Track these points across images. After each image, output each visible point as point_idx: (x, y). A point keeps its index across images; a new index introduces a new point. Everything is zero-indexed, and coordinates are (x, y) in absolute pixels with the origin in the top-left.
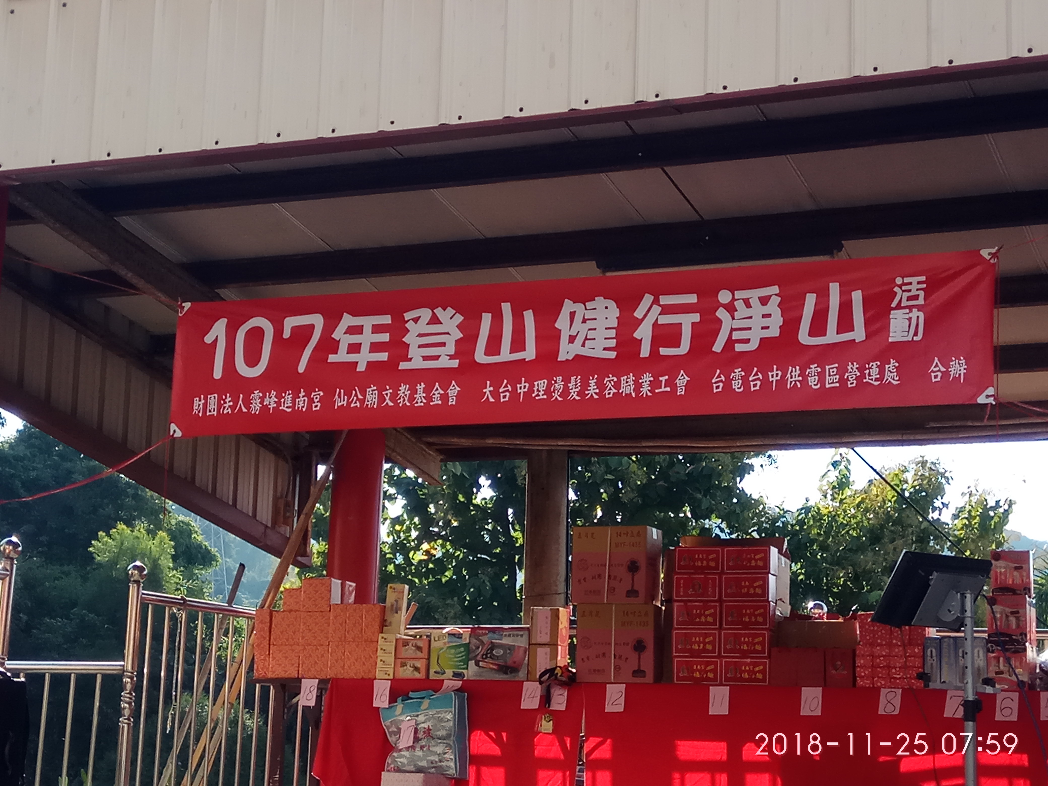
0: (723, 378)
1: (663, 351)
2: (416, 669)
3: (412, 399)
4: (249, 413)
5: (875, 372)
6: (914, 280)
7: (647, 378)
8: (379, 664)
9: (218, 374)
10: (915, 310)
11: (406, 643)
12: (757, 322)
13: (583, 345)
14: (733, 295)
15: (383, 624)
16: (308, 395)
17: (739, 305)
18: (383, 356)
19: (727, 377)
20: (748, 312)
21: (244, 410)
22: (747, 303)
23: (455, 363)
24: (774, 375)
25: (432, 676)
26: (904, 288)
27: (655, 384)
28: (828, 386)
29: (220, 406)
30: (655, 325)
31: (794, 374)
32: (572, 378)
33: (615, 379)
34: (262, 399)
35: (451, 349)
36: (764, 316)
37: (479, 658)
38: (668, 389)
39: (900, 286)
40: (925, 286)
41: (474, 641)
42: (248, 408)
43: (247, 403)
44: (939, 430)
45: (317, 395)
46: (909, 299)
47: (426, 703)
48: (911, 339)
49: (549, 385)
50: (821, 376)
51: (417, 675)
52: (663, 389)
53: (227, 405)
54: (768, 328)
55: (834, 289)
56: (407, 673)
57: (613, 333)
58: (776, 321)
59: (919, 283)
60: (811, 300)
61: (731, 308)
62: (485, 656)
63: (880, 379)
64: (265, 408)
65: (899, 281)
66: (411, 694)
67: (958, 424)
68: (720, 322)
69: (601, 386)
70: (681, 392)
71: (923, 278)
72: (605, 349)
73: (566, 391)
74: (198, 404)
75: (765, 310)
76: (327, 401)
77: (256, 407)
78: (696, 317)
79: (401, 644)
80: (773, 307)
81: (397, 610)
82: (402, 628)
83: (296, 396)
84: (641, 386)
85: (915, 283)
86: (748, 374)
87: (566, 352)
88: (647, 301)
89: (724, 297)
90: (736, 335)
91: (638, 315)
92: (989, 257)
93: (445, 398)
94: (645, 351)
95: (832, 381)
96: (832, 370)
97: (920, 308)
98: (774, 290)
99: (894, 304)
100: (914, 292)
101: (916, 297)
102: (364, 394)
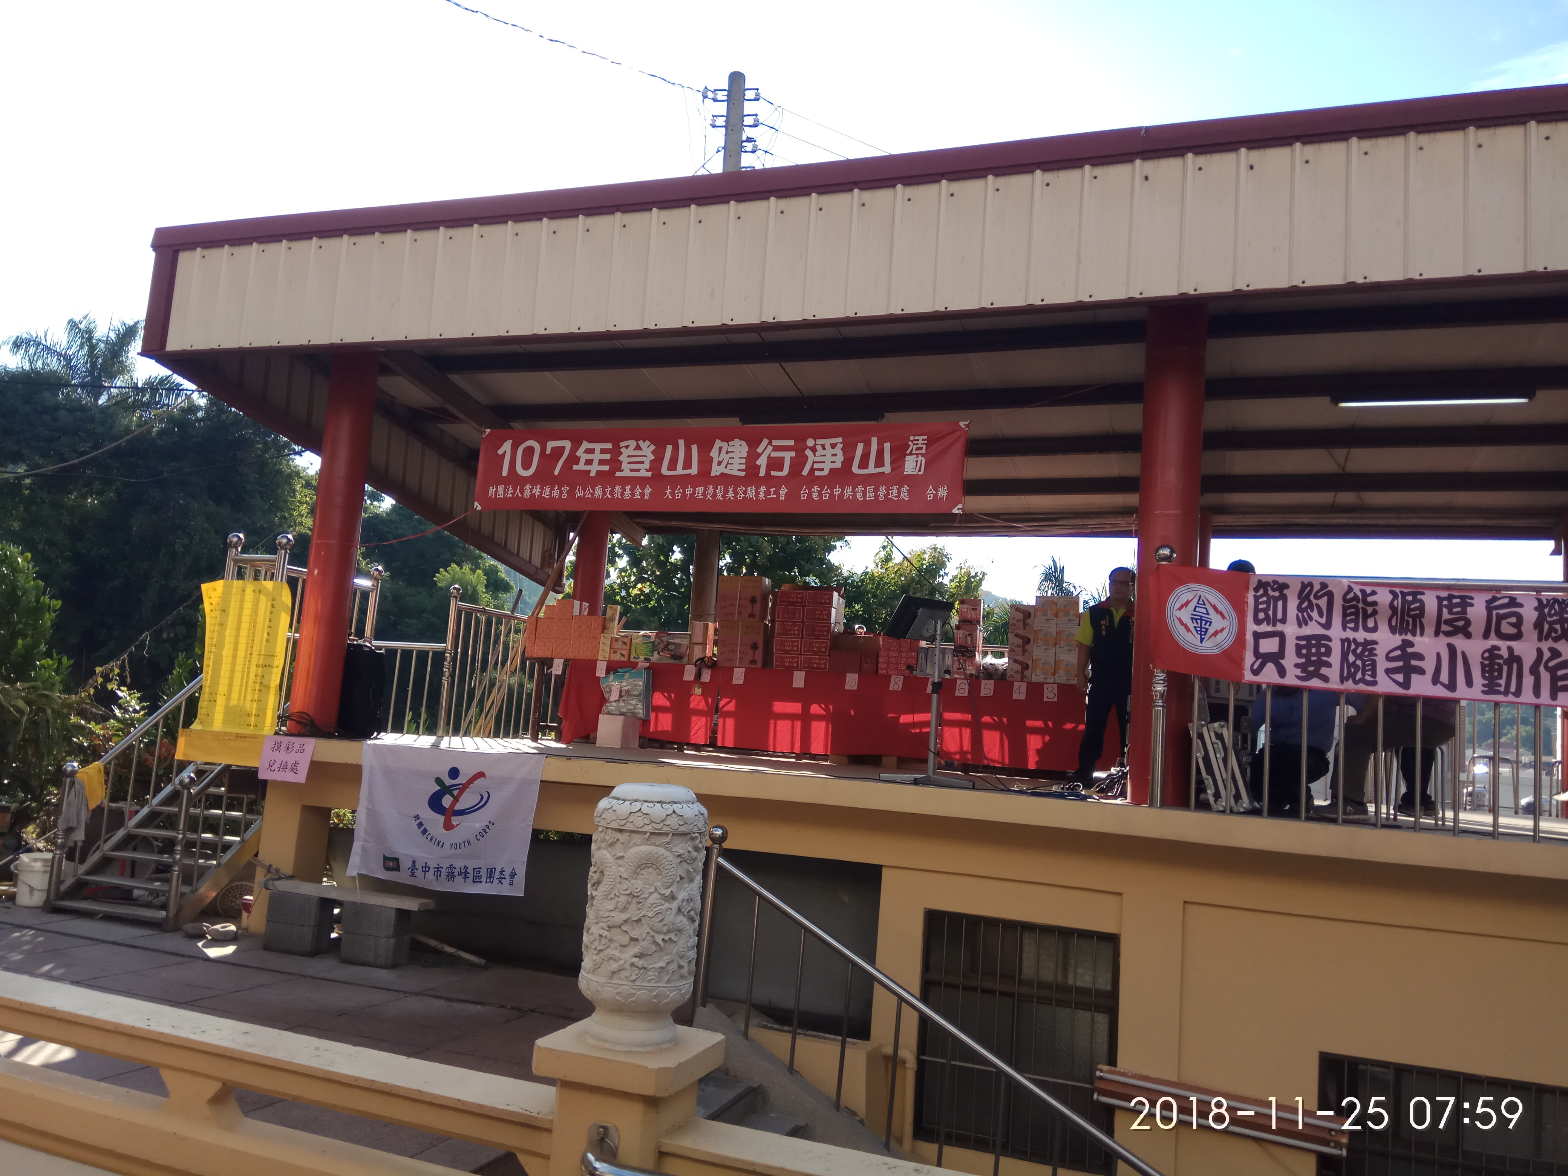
0: (807, 491)
1: (773, 473)
2: (623, 655)
3: (622, 494)
4: (523, 497)
5: (895, 492)
6: (921, 438)
7: (763, 489)
8: (601, 651)
9: (505, 473)
10: (920, 456)
11: (617, 640)
12: (828, 458)
13: (726, 467)
14: (816, 442)
15: (604, 628)
16: (560, 489)
17: (819, 448)
18: (606, 468)
19: (810, 491)
20: (824, 452)
21: (520, 495)
22: (823, 447)
23: (649, 474)
24: (837, 491)
25: (632, 660)
26: (914, 443)
27: (767, 493)
28: (867, 499)
29: (505, 492)
30: (769, 457)
31: (848, 491)
32: (719, 487)
33: (744, 489)
34: (531, 490)
35: (647, 465)
36: (833, 455)
37: (660, 650)
38: (775, 496)
39: (912, 442)
40: (926, 442)
41: (658, 640)
42: (522, 494)
43: (522, 491)
44: (936, 528)
45: (565, 489)
46: (917, 449)
47: (627, 675)
48: (916, 473)
49: (705, 490)
50: (864, 493)
51: (623, 659)
52: (772, 496)
53: (509, 492)
54: (835, 462)
55: (874, 441)
56: (617, 657)
57: (744, 461)
58: (840, 458)
59: (923, 440)
60: (860, 447)
61: (814, 450)
62: (663, 649)
63: (898, 496)
64: (533, 495)
65: (912, 438)
66: (619, 670)
67: (947, 525)
68: (807, 457)
69: (736, 492)
70: (782, 498)
71: (926, 437)
72: (738, 470)
73: (714, 495)
74: (492, 490)
75: (834, 451)
76: (571, 493)
77: (527, 494)
78: (793, 454)
79: (614, 640)
80: (838, 450)
81: (613, 620)
82: (615, 631)
83: (552, 489)
84: (759, 493)
85: (921, 440)
86: (822, 490)
87: (716, 471)
88: (765, 441)
89: (810, 442)
90: (816, 466)
91: (759, 450)
92: (963, 427)
93: (642, 494)
94: (762, 473)
95: (870, 496)
96: (870, 489)
97: (923, 455)
98: (840, 440)
99: (908, 452)
100: (920, 446)
101: (921, 449)
102: (594, 490)
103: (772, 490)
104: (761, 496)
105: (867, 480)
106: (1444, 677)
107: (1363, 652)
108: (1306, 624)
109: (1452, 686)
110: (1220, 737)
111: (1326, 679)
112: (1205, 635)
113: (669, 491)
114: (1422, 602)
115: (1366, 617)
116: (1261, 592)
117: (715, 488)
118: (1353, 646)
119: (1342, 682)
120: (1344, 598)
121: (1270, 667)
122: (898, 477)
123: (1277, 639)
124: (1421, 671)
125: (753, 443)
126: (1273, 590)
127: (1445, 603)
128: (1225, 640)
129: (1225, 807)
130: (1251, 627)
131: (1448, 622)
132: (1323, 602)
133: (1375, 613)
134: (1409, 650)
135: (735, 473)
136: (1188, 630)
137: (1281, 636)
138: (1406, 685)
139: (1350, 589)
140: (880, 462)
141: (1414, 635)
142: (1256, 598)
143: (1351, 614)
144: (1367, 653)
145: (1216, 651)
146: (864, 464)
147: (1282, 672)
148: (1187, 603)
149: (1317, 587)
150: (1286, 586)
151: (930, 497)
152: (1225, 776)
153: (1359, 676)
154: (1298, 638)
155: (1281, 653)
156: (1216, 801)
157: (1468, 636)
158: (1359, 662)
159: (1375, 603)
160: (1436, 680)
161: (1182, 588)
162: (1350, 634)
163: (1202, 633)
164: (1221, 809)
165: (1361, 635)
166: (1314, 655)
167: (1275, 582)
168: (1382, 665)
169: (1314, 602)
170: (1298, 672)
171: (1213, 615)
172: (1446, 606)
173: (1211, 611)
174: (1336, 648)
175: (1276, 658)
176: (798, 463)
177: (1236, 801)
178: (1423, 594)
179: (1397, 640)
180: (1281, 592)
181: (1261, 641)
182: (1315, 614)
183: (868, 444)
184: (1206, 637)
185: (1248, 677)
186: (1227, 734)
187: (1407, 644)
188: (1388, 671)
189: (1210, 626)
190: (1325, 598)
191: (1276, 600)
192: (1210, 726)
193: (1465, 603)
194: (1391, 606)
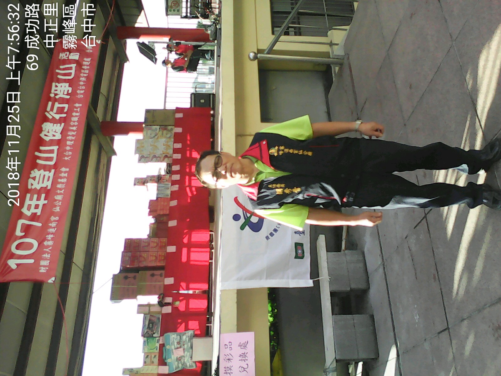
1: (66, 111)
3: (64, 183)
4: (52, 246)
7: (74, 114)
13: (57, 132)
16: (51, 222)
18: (43, 195)
23: (53, 171)
30: (56, 113)
32: (68, 134)
33: (72, 122)
34: (49, 241)
35: (47, 173)
38: (79, 108)
43: (49, 247)
53: (47, 256)
64: (52, 239)
68: (60, 97)
69: (73, 126)
70: (81, 106)
83: (51, 227)
93: (65, 172)
102: (56, 200)
103: (75, 110)
104: (77, 115)
113: (66, 158)
125: (46, 120)
135: (61, 128)
176: (62, 101)
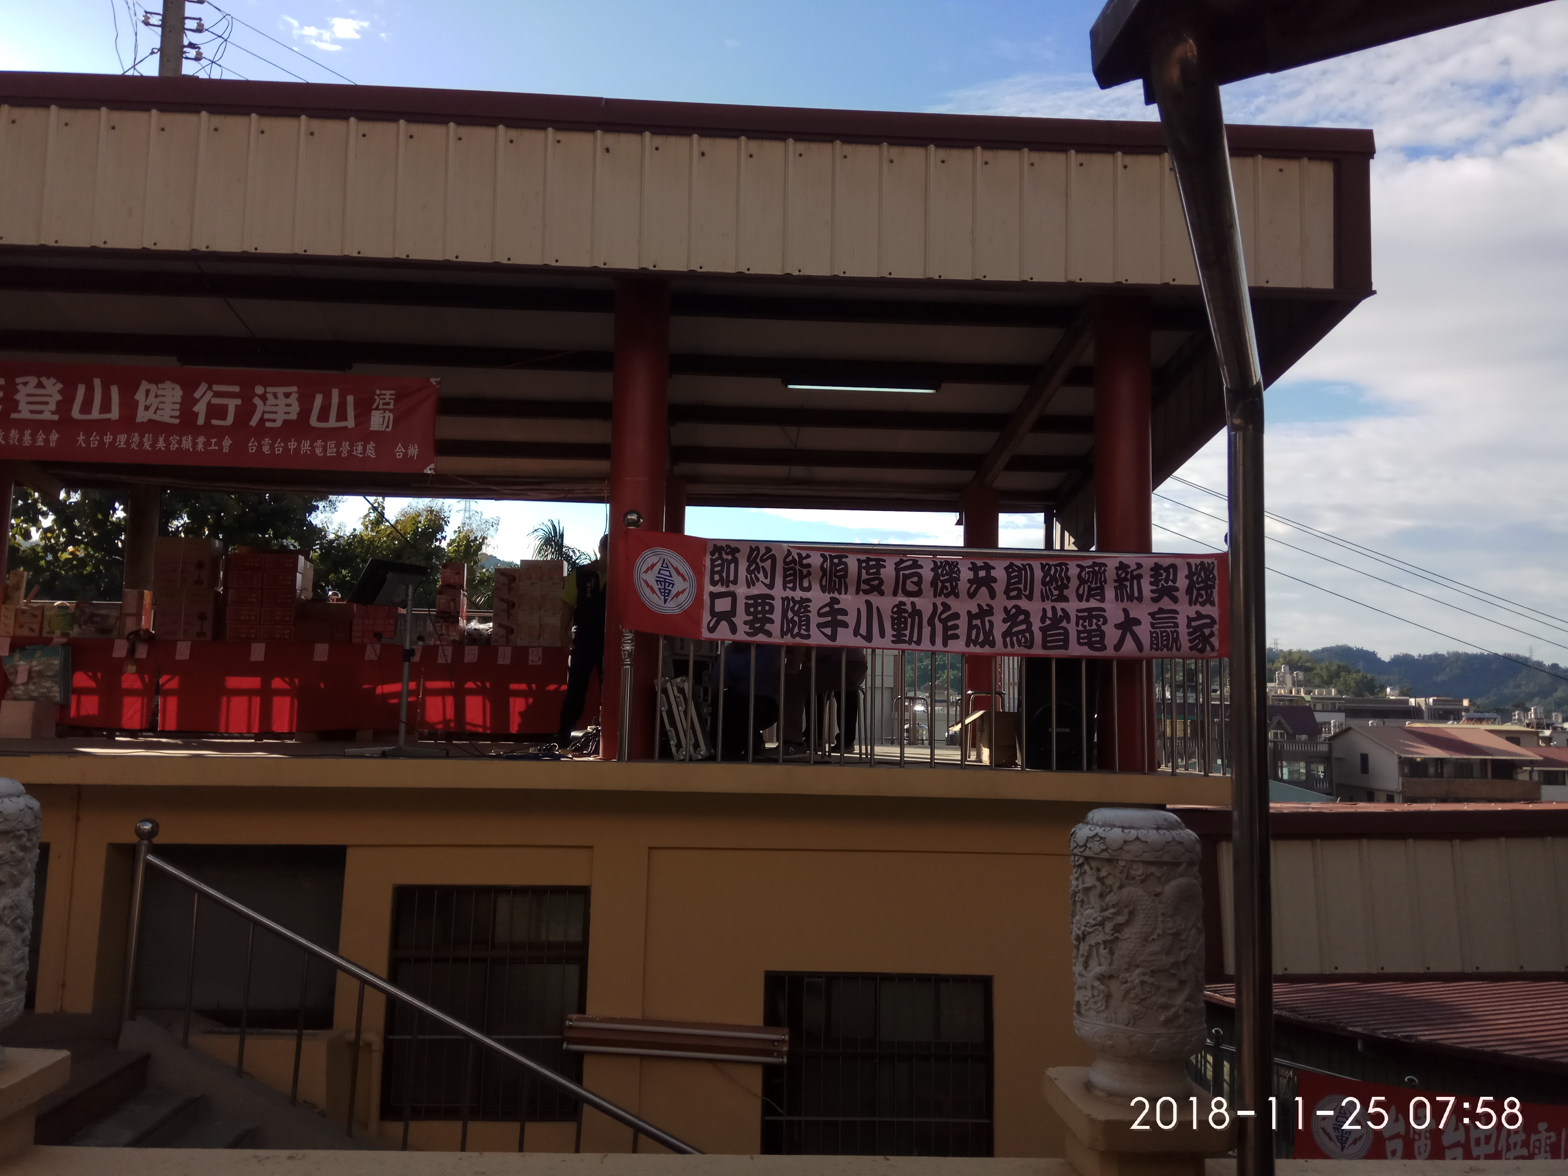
0: (256, 444)
1: (214, 422)
2: (32, 630)
3: (20, 440)
5: (360, 448)
6: (388, 392)
7: (201, 440)
10: (387, 412)
11: (23, 612)
12: (282, 409)
13: (155, 413)
14: (265, 389)
15: (7, 598)
17: (270, 396)
19: (259, 443)
20: (276, 401)
22: (275, 396)
23: (56, 417)
24: (292, 445)
25: (45, 635)
26: (381, 397)
27: (207, 444)
28: (328, 455)
30: (209, 403)
31: (306, 446)
32: (146, 435)
33: (178, 438)
35: (52, 407)
36: (287, 405)
37: (82, 623)
38: (217, 448)
39: (379, 396)
40: (394, 397)
41: (79, 611)
46: (384, 404)
47: (38, 653)
48: (384, 430)
49: (128, 438)
50: (324, 449)
51: (32, 634)
52: (213, 448)
54: (289, 413)
55: (335, 393)
56: (24, 632)
57: (178, 406)
58: (295, 410)
59: (391, 395)
60: (319, 399)
61: (263, 398)
63: (364, 453)
65: (378, 392)
66: (27, 647)
68: (255, 406)
69: (168, 443)
70: (226, 450)
71: (393, 392)
72: (171, 417)
73: (141, 444)
75: (288, 401)
78: (239, 402)
80: (293, 400)
81: (18, 589)
82: (22, 602)
84: (197, 444)
85: (388, 395)
86: (274, 442)
87: (142, 416)
88: (203, 387)
89: (259, 390)
90: (266, 416)
91: (197, 395)
92: (435, 384)
93: (47, 441)
94: (201, 421)
95: (331, 452)
96: (331, 444)
97: (390, 411)
98: (294, 389)
99: (374, 406)
100: (387, 400)
101: (388, 404)
103: (213, 441)
104: (200, 447)
105: (327, 433)
106: (863, 630)
107: (799, 609)
108: (754, 585)
109: (868, 638)
110: (681, 691)
111: (769, 634)
112: (668, 596)
113: (82, 437)
114: (845, 564)
115: (802, 577)
116: (717, 555)
117: (142, 437)
118: (792, 604)
119: (782, 637)
120: (785, 563)
121: (724, 624)
122: (363, 433)
123: (729, 599)
124: (845, 625)
125: (189, 387)
126: (727, 554)
127: (864, 565)
128: (686, 600)
129: (685, 756)
130: (709, 588)
131: (866, 582)
132: (767, 565)
133: (809, 574)
134: (836, 606)
135: (166, 419)
136: (653, 591)
137: (733, 595)
138: (833, 637)
139: (789, 553)
140: (342, 415)
141: (840, 593)
142: (713, 561)
143: (790, 575)
144: (803, 610)
145: (677, 611)
146: (324, 416)
147: (733, 629)
148: (653, 566)
149: (762, 551)
150: (737, 550)
151: (400, 455)
152: (685, 728)
153: (796, 630)
154: (747, 598)
155: (733, 612)
156: (677, 751)
157: (882, 593)
158: (796, 618)
159: (809, 565)
160: (856, 633)
161: (648, 552)
162: (789, 593)
163: (666, 593)
164: (682, 758)
165: (798, 594)
166: (760, 612)
167: (728, 546)
168: (815, 620)
169: (761, 564)
170: (747, 628)
171: (676, 578)
172: (864, 568)
173: (674, 573)
174: (778, 604)
175: (728, 617)
176: (245, 411)
177: (695, 750)
178: (847, 557)
179: (826, 598)
180: (733, 556)
181: (717, 601)
182: (761, 576)
183: (328, 397)
184: (669, 598)
185: (705, 634)
186: (688, 686)
187: (834, 601)
188: (820, 626)
189: (672, 587)
190: (770, 560)
191: (729, 562)
192: (673, 681)
193: (879, 564)
194: (822, 567)
